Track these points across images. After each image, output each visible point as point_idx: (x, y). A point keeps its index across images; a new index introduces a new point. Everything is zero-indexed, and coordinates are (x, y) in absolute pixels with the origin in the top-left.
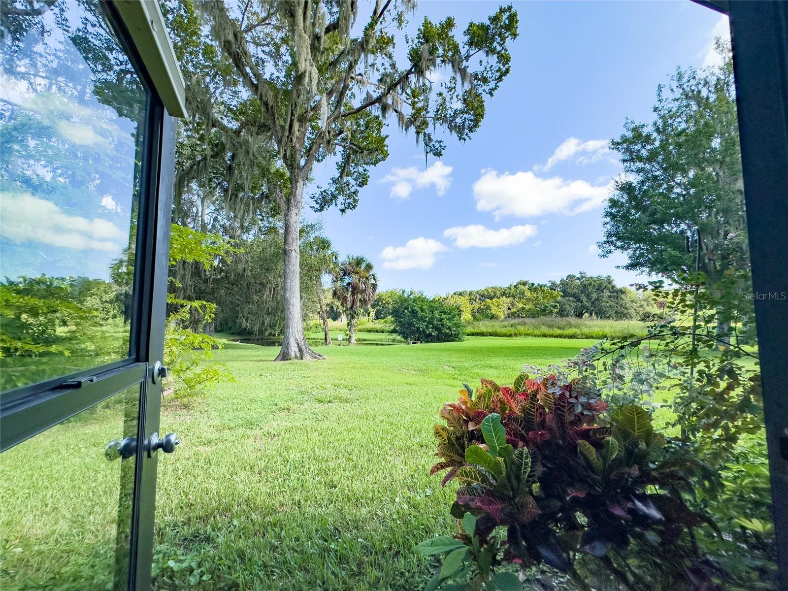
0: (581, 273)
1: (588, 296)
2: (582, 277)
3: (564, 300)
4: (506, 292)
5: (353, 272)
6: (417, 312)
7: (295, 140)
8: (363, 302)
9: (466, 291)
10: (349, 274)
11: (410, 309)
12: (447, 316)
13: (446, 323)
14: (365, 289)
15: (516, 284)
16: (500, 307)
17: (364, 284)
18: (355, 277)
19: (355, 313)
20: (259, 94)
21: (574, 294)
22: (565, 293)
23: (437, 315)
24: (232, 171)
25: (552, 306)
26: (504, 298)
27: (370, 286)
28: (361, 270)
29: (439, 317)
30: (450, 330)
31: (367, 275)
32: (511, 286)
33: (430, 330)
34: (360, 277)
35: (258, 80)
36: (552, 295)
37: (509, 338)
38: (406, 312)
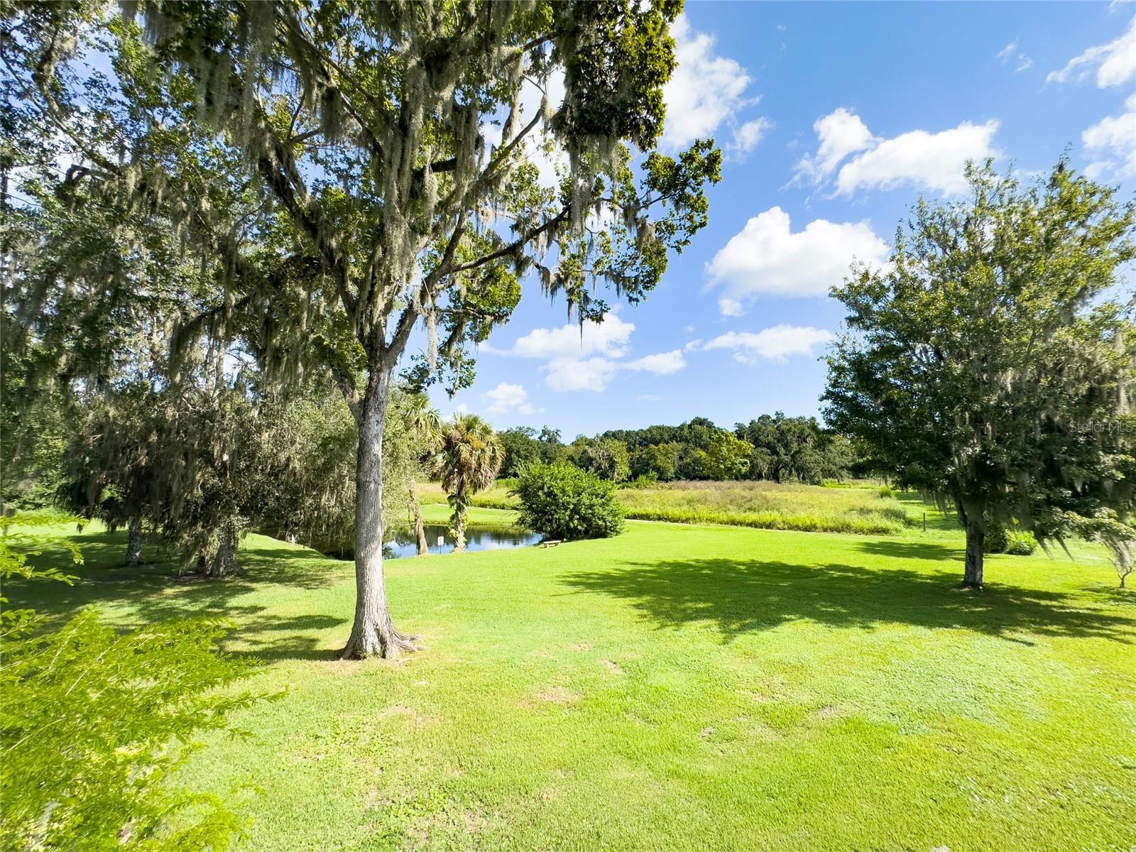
0: (777, 414)
1: (786, 446)
2: (779, 419)
3: (756, 452)
4: (677, 434)
5: (463, 441)
6: (556, 495)
7: (377, 313)
8: (477, 486)
9: (621, 431)
10: (456, 444)
11: (546, 490)
12: (600, 501)
13: (599, 510)
14: (480, 465)
15: (689, 423)
16: (668, 456)
17: (479, 459)
18: (465, 451)
19: (464, 502)
20: (318, 241)
21: (769, 443)
22: (756, 442)
23: (585, 500)
24: (270, 326)
25: (740, 463)
26: (675, 442)
27: (487, 461)
28: (474, 437)
29: (587, 502)
30: (604, 521)
31: (484, 445)
32: (683, 425)
33: (576, 522)
34: (473, 448)
35: (317, 219)
36: (740, 447)
37: (684, 524)
38: (540, 493)
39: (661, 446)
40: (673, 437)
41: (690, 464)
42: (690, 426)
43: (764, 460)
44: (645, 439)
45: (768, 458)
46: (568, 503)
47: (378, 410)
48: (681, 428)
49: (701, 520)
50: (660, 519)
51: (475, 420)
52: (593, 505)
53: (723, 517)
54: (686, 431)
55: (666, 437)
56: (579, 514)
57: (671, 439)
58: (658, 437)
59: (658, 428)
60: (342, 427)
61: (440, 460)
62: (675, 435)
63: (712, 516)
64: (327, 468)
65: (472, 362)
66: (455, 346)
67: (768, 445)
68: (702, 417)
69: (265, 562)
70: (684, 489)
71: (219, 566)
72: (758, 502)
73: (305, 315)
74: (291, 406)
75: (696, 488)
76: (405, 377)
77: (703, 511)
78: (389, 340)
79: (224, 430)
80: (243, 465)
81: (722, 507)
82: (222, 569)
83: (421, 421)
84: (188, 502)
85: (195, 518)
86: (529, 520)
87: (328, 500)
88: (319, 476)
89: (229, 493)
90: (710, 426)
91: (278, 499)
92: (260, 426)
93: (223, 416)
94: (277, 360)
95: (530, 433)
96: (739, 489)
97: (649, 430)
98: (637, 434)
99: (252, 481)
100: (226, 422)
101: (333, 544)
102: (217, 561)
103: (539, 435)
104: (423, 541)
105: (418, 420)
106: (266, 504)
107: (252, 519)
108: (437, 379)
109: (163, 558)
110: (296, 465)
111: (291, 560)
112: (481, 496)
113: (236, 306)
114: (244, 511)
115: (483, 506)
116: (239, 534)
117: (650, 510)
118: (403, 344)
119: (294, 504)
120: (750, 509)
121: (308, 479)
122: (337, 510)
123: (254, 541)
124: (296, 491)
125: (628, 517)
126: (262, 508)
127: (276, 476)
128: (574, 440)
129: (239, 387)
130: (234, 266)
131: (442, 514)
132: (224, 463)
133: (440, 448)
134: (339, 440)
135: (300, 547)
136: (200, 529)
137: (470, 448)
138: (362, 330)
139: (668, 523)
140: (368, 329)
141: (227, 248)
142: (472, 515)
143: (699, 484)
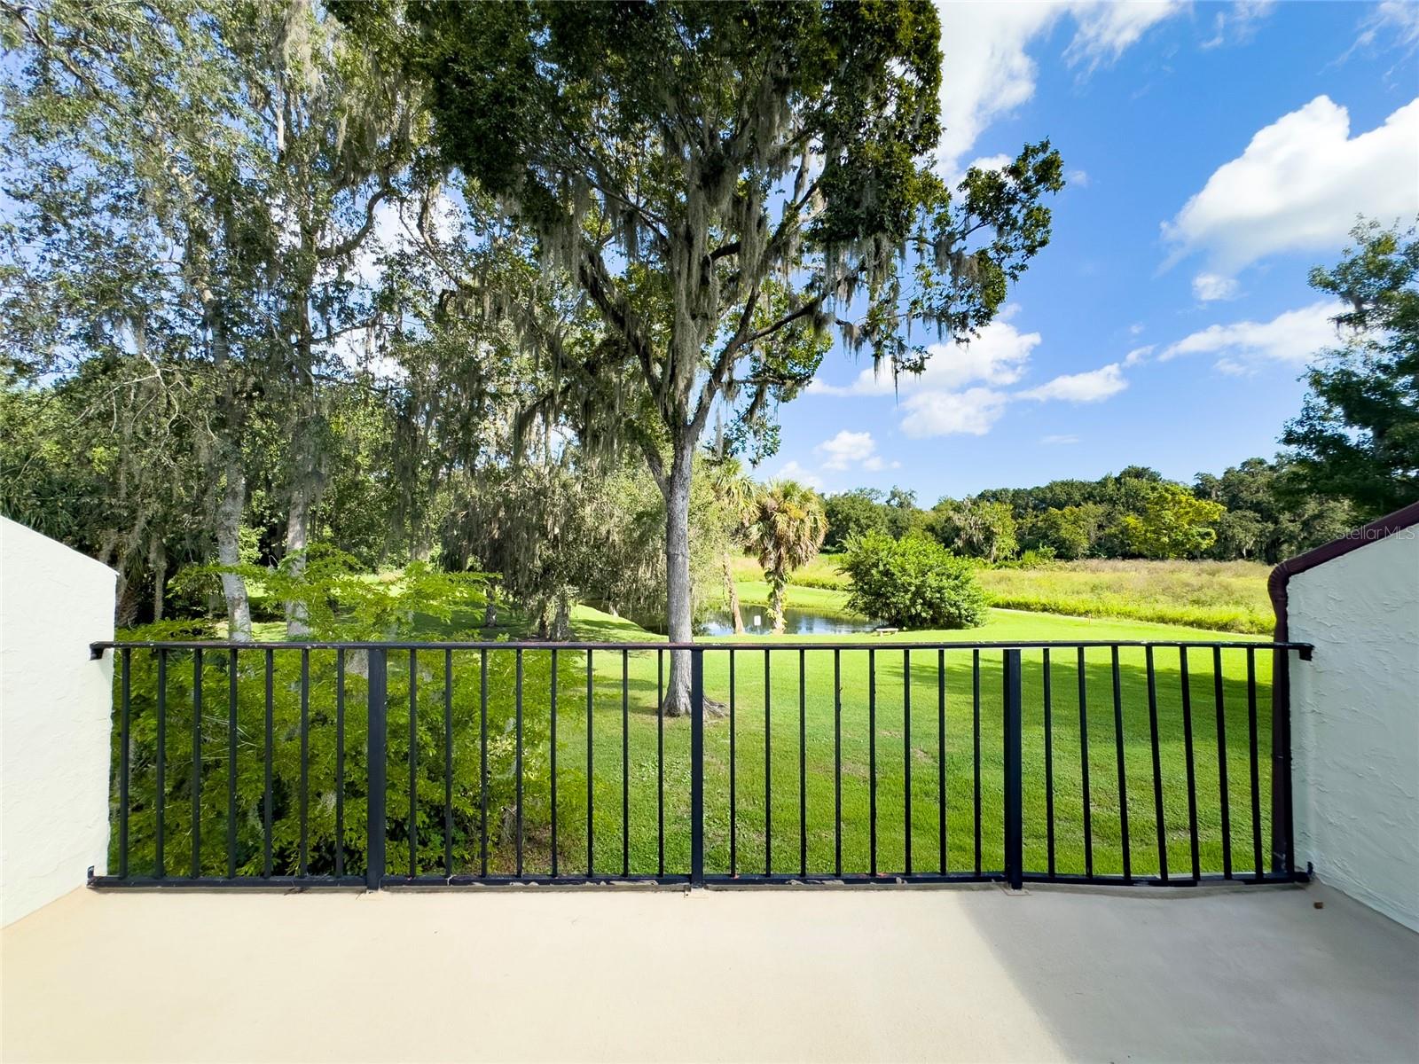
2: (1280, 465)
3: (1230, 518)
4: (1095, 493)
5: (779, 510)
6: (894, 575)
7: (678, 394)
8: (796, 562)
9: (1006, 491)
10: (772, 514)
11: (881, 568)
12: (952, 583)
13: (950, 595)
14: (799, 538)
15: (1117, 475)
16: (1079, 525)
17: (797, 531)
18: (781, 520)
19: (782, 579)
20: (626, 333)
21: (1259, 503)
22: (1233, 504)
23: (931, 579)
24: (588, 408)
25: (1200, 535)
26: (1090, 504)
27: (807, 533)
28: (792, 505)
29: (934, 584)
30: (958, 608)
31: (803, 515)
32: (1106, 479)
33: (919, 607)
34: (790, 519)
35: (623, 312)
36: (1199, 512)
37: (1082, 618)
38: (874, 571)
39: (1067, 510)
40: (1089, 497)
41: (1115, 536)
42: (1118, 480)
43: (1247, 530)
44: (1043, 501)
45: (1255, 527)
46: (910, 584)
47: (683, 486)
48: (1103, 484)
49: (1108, 614)
50: (1045, 610)
51: (793, 486)
52: (943, 588)
53: (1146, 610)
54: (1111, 487)
55: (1077, 497)
56: (924, 599)
57: (1086, 500)
58: (1064, 497)
59: (1064, 484)
60: (654, 500)
61: (755, 533)
62: (1091, 493)
63: (1128, 609)
64: (642, 540)
65: (776, 429)
66: (758, 413)
67: (1256, 507)
68: (1140, 465)
69: (592, 631)
70: (1093, 571)
71: (556, 632)
72: (1210, 593)
73: (618, 401)
74: (609, 480)
75: (1115, 570)
76: (709, 448)
77: (1114, 601)
78: (691, 417)
79: (554, 505)
80: (571, 537)
81: (1145, 596)
82: (558, 635)
83: (734, 490)
84: (530, 571)
85: (536, 585)
86: (860, 602)
87: (644, 573)
88: (635, 549)
89: (561, 564)
90: (1154, 478)
91: (601, 570)
92: (583, 499)
93: (554, 492)
94: (596, 437)
95: (873, 495)
96: (1188, 572)
97: (1050, 488)
98: (1030, 493)
99: (579, 553)
100: (557, 497)
101: (652, 619)
102: (554, 625)
103: (886, 498)
104: (738, 620)
105: (730, 489)
106: (592, 575)
107: (580, 589)
108: (740, 449)
109: (514, 621)
110: (615, 537)
111: (615, 631)
112: (803, 572)
113: (561, 393)
114: (572, 581)
115: (810, 585)
116: (571, 602)
117: (1031, 597)
118: (704, 420)
119: (615, 576)
120: (1196, 602)
121: (626, 552)
122: (653, 583)
123: (581, 613)
124: (616, 564)
125: (997, 606)
126: (588, 579)
127: (599, 548)
128: (936, 504)
129: (564, 464)
130: (560, 361)
131: (758, 592)
132: (555, 536)
133: (754, 519)
134: (651, 515)
135: (623, 621)
136: (541, 596)
137: (787, 518)
138: (666, 411)
139: (1057, 616)
140: (671, 410)
141: (554, 346)
142: (793, 595)
143: (1120, 564)
